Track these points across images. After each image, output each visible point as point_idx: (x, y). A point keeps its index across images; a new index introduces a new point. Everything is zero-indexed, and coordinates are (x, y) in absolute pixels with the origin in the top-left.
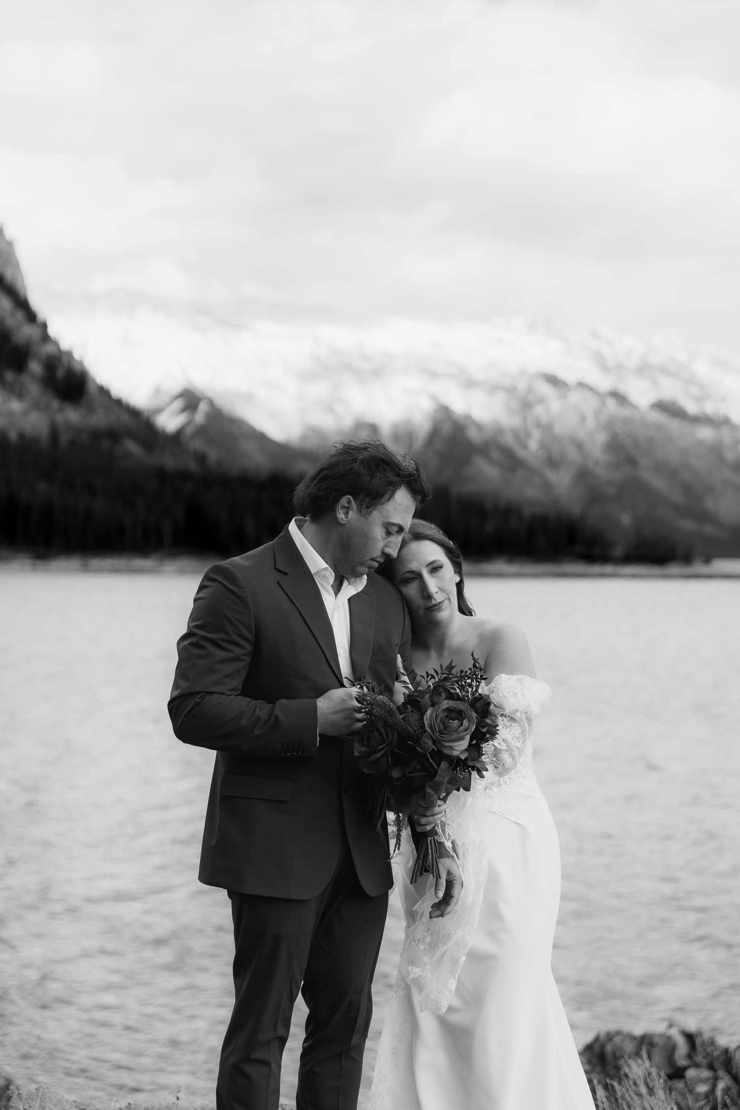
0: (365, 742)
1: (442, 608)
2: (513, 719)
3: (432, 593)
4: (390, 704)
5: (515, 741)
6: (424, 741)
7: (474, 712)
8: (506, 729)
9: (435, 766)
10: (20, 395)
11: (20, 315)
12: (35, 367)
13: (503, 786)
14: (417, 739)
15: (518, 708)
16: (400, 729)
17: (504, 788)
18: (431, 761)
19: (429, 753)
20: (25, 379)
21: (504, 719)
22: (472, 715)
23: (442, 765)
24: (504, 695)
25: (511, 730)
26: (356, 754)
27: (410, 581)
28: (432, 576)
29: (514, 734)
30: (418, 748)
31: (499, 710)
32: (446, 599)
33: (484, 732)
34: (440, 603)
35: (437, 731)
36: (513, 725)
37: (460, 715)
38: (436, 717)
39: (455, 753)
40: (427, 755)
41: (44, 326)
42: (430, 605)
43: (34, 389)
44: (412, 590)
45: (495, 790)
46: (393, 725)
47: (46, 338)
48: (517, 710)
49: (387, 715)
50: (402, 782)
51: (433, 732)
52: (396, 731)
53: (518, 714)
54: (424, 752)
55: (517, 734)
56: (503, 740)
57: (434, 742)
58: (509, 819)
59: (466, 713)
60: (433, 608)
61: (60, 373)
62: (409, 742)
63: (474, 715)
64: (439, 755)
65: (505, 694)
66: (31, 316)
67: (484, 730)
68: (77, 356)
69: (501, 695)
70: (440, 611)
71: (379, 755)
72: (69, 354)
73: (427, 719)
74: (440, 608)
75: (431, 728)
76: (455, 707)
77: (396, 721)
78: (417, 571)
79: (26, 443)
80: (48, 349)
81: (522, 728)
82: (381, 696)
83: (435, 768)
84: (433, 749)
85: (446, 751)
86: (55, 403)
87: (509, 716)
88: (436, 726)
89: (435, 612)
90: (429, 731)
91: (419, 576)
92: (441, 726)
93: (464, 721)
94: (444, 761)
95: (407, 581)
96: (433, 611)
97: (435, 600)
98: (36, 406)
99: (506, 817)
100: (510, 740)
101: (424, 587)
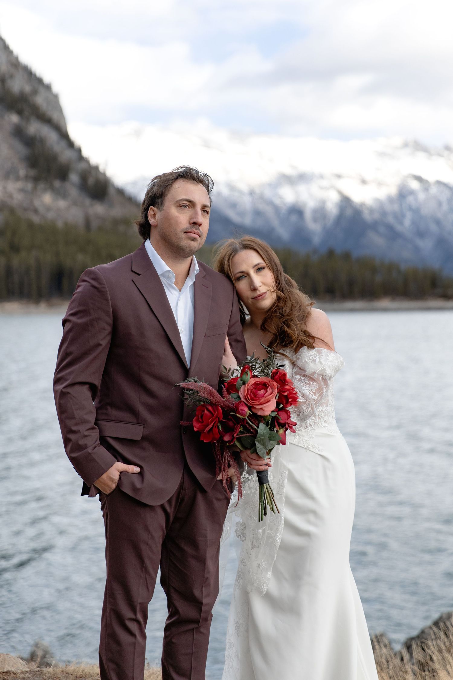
0: (200, 420)
1: (265, 298)
2: (312, 379)
3: (257, 286)
4: (209, 388)
5: (312, 395)
6: (241, 409)
7: (274, 382)
8: (306, 385)
9: (256, 427)
10: (64, 195)
11: (63, 144)
12: (74, 178)
13: (309, 428)
14: (236, 409)
15: (316, 371)
16: (222, 405)
17: (309, 429)
18: (251, 423)
19: (247, 417)
20: (68, 185)
21: (305, 378)
22: (273, 385)
23: (260, 426)
24: (305, 361)
25: (309, 387)
26: (195, 429)
27: (240, 278)
28: (257, 275)
29: (312, 390)
30: (238, 415)
31: (303, 371)
32: (268, 290)
33: (286, 395)
34: (263, 293)
35: (250, 399)
36: (311, 383)
37: (264, 386)
38: (248, 391)
39: (267, 413)
40: (246, 420)
41: (79, 151)
42: (256, 295)
43: (74, 192)
44: (243, 286)
45: (303, 431)
46: (216, 403)
47: (81, 158)
48: (315, 373)
49: (209, 396)
50: (233, 443)
51: (247, 401)
52: (219, 406)
53: (315, 376)
54: (243, 417)
55: (314, 390)
56: (303, 395)
57: (250, 408)
58: (313, 452)
59: (269, 384)
60: (258, 298)
61: (91, 181)
62: (231, 413)
63: (275, 384)
64: (257, 418)
65: (307, 361)
66: (71, 144)
67: (286, 394)
68: (101, 168)
69: (303, 361)
70: (264, 300)
71: (211, 426)
72: (96, 168)
73: (242, 394)
74: (263, 297)
75: (246, 399)
76: (260, 381)
77: (217, 399)
78: (246, 272)
79: (69, 228)
80: (82, 166)
81: (319, 385)
82: (201, 383)
83: (255, 429)
84: (250, 413)
85: (260, 413)
86: (88, 201)
87: (309, 377)
88: (249, 396)
89: (260, 301)
90: (244, 401)
91: (246, 275)
92: (252, 395)
93: (268, 389)
94: (261, 422)
95: (238, 279)
96: (258, 300)
97: (259, 291)
98: (75, 203)
99: (311, 450)
100: (308, 394)
101: (251, 282)
